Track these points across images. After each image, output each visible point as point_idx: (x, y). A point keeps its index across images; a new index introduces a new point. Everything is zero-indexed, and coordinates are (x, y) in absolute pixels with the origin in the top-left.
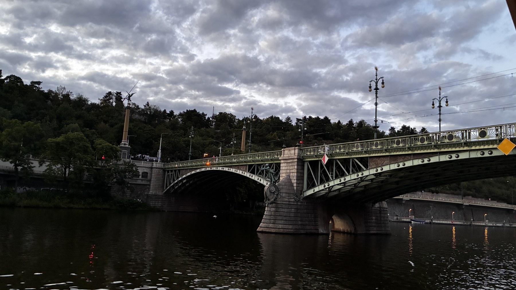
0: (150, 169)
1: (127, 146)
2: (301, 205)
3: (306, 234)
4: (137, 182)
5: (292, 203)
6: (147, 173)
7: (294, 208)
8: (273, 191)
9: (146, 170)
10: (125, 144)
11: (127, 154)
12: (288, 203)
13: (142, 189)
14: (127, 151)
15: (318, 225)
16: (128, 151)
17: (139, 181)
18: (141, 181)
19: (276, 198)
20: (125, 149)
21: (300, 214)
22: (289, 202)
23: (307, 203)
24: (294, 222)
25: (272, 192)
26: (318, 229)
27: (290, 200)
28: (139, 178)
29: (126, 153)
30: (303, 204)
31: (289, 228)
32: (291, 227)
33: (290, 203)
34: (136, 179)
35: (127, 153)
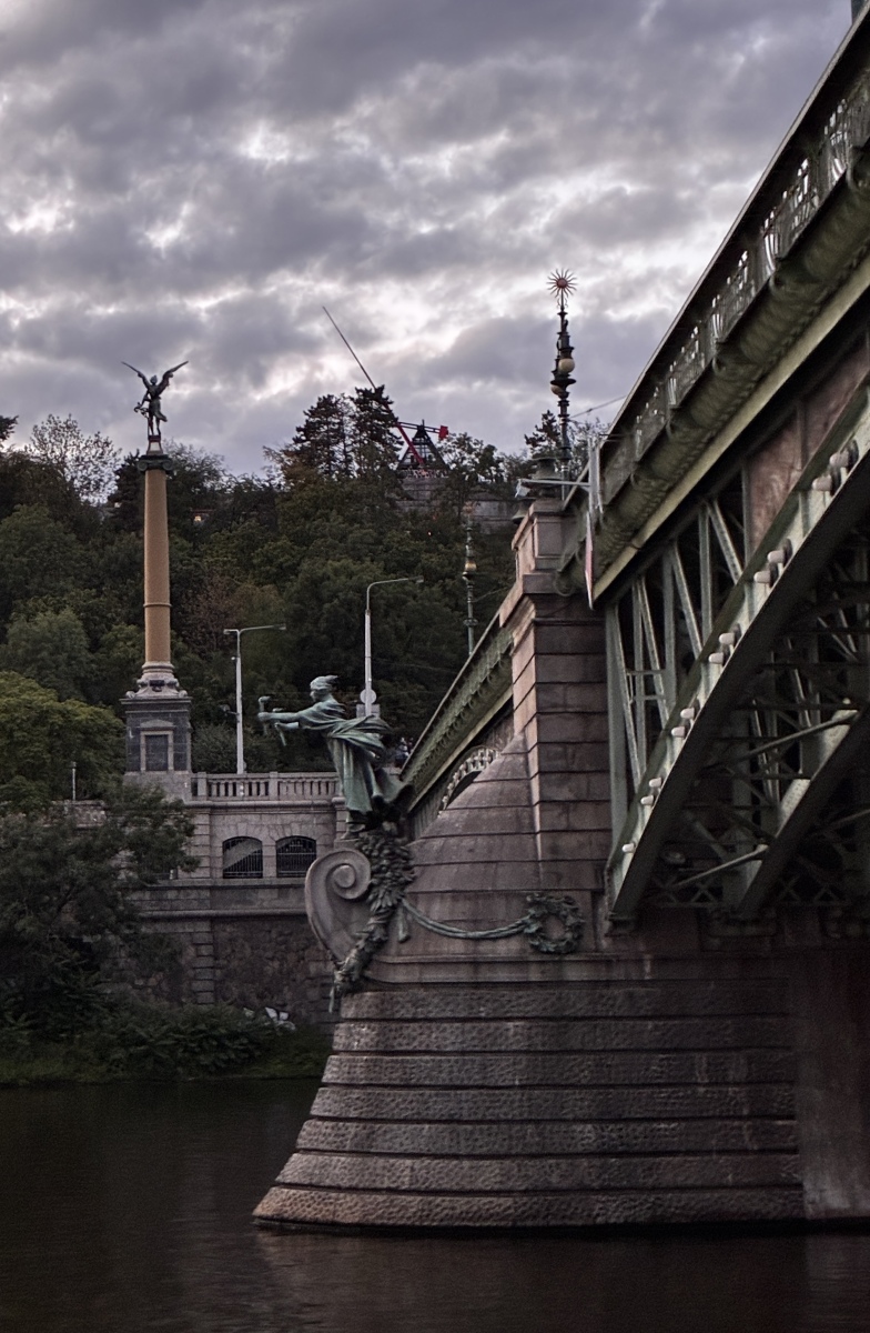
0: (327, 817)
1: (169, 693)
2: (608, 983)
3: (656, 1232)
4: (251, 903)
5: (503, 975)
6: (308, 843)
7: (531, 1010)
8: (354, 886)
9: (297, 827)
10: (157, 685)
11: (171, 740)
12: (463, 975)
13: (285, 942)
14: (170, 724)
15: (794, 1151)
16: (176, 722)
17: (262, 895)
18: (275, 893)
19: (381, 945)
20: (156, 716)
21: (590, 1061)
22: (475, 964)
23: (659, 961)
24: (530, 1128)
25: (350, 895)
26: (799, 1186)
27: (485, 947)
28: (261, 876)
29: (166, 736)
30: (618, 973)
31: (479, 1185)
32: (489, 1174)
33: (486, 975)
34: (245, 887)
35: (170, 733)
